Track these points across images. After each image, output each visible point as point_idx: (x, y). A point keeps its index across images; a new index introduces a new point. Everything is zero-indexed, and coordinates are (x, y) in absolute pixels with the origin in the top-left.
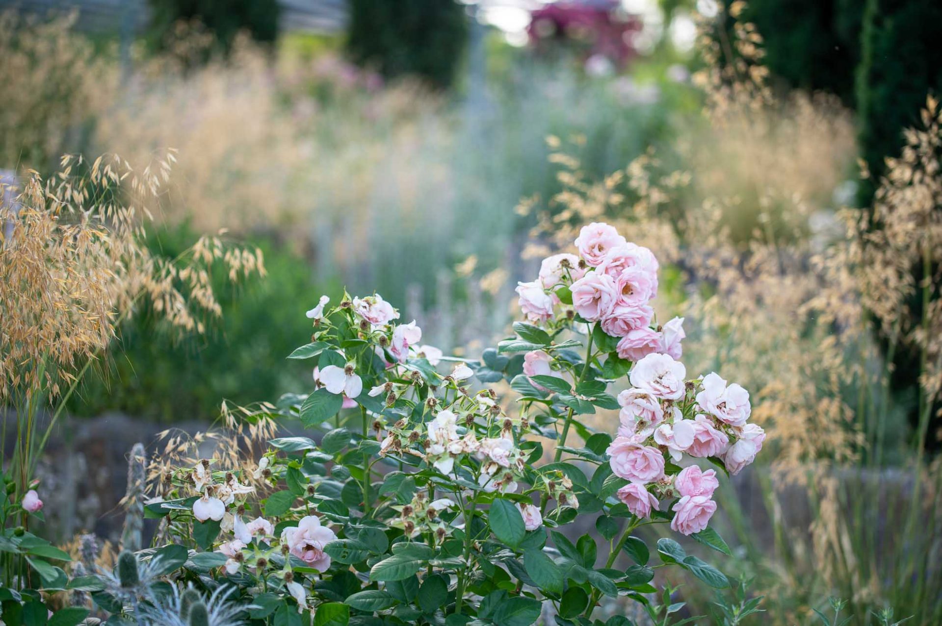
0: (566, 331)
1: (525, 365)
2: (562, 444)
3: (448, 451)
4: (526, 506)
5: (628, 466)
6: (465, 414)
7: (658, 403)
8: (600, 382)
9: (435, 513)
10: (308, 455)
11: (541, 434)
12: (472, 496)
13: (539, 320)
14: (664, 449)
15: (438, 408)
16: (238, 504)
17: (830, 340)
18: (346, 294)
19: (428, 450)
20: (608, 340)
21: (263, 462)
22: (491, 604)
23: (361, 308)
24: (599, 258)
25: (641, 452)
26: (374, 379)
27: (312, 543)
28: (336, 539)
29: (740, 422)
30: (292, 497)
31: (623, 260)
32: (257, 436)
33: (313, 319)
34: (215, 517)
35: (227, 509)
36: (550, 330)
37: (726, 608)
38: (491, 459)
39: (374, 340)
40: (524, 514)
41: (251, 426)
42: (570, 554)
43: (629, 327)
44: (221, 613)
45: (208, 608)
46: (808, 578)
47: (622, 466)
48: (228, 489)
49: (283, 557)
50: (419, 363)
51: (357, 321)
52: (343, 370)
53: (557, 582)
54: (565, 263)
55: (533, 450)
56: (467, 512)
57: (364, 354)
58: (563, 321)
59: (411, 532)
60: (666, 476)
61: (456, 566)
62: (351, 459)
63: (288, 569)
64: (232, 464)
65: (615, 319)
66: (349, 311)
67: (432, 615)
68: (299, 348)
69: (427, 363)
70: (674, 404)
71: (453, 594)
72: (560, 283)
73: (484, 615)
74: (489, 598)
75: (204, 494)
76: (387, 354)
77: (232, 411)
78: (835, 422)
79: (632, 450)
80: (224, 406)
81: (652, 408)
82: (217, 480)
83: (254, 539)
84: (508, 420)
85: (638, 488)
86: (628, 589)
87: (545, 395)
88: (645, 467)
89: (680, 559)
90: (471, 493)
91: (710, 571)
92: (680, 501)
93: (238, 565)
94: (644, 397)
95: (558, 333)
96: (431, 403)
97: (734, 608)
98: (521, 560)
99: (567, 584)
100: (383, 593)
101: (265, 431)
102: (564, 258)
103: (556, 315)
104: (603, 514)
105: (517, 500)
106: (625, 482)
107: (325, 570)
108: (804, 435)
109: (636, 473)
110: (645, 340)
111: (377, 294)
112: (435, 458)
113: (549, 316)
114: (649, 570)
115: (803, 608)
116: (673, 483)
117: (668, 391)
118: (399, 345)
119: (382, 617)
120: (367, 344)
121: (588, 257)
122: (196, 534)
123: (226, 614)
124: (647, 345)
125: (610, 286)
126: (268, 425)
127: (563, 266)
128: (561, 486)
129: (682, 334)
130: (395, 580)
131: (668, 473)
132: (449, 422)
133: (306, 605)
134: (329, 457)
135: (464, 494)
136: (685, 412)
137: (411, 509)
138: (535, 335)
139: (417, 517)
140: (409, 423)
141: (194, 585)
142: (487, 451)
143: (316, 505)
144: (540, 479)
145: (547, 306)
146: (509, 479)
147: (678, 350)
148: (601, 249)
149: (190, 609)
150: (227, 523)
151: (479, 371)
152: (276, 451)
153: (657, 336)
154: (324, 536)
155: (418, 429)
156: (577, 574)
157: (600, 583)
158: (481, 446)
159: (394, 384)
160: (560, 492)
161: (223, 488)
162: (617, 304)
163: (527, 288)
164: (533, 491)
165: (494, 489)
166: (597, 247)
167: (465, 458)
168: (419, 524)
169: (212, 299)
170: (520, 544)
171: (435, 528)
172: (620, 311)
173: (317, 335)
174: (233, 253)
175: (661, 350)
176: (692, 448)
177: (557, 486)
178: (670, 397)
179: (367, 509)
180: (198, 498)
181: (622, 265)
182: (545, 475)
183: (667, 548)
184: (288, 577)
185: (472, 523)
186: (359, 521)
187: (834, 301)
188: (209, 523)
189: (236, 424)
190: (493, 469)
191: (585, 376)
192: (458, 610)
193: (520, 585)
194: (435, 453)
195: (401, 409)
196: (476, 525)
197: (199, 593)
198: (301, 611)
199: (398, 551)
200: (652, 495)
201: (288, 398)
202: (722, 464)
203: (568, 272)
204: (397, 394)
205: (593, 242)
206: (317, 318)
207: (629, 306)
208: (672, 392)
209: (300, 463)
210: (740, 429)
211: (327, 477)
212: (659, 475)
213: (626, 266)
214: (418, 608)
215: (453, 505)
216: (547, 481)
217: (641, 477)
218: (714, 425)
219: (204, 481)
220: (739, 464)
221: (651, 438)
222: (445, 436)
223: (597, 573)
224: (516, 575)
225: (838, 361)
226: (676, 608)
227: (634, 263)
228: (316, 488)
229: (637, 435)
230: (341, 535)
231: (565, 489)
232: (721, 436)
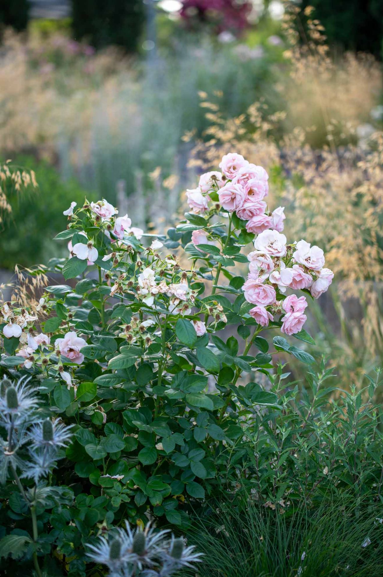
0: (215, 216)
1: (192, 238)
2: (216, 283)
3: (151, 292)
4: (196, 322)
5: (255, 297)
6: (159, 270)
7: (271, 259)
8: (237, 247)
9: (144, 329)
10: (68, 295)
11: (203, 277)
12: (165, 317)
13: (199, 211)
14: (275, 285)
15: (143, 267)
16: (29, 327)
17: (371, 210)
18: (86, 200)
19: (139, 292)
20: (240, 222)
21: (42, 301)
22: (179, 379)
23: (96, 209)
24: (234, 174)
25: (263, 288)
26: (104, 250)
27: (73, 347)
28: (87, 345)
29: (319, 268)
30: (60, 321)
31: (247, 175)
32: (37, 284)
33: (68, 216)
34: (16, 335)
35: (23, 330)
36: (206, 216)
37: (314, 375)
38: (176, 296)
39: (104, 227)
40: (196, 327)
41: (33, 279)
42: (223, 349)
43: (252, 214)
44: (23, 393)
45: (16, 389)
46: (361, 350)
47: (251, 296)
48: (23, 319)
49: (57, 357)
50: (130, 239)
51: (93, 216)
52: (86, 245)
53: (216, 365)
54: (214, 177)
55: (199, 290)
56: (163, 327)
57: (98, 235)
58: (214, 211)
59: (131, 340)
60: (277, 301)
61: (158, 358)
62: (93, 296)
63: (60, 364)
64: (23, 302)
65: (244, 210)
66: (88, 210)
67: (144, 387)
68: (60, 233)
69: (135, 238)
70: (281, 259)
71: (156, 373)
72: (211, 189)
73: (174, 386)
74: (177, 376)
75: (9, 322)
76: (111, 234)
77: (22, 271)
78: (375, 259)
79: (257, 287)
80: (17, 268)
81: (268, 262)
82: (16, 314)
83: (40, 347)
84: (184, 273)
85: (261, 308)
86: (257, 367)
87: (205, 255)
88: (265, 297)
89: (287, 348)
90: (165, 316)
91: (304, 354)
92: (286, 316)
93: (31, 363)
94: (263, 256)
95: (211, 217)
96: (139, 264)
97: (319, 375)
98: (194, 353)
99: (222, 365)
100: (115, 375)
101: (42, 282)
102: (213, 174)
103: (209, 208)
104: (241, 324)
105: (191, 319)
106: (253, 305)
107: (81, 363)
108: (357, 268)
109: (259, 300)
110: (262, 222)
111: (104, 199)
112: (143, 297)
113: (205, 209)
114: (269, 355)
115: (359, 369)
116: (281, 305)
117: (276, 251)
118: (118, 229)
119: (115, 389)
120: (100, 229)
121: (227, 174)
122: (6, 344)
123: (27, 393)
124: (263, 224)
125: (240, 190)
126: (43, 278)
127: (212, 179)
128: (217, 310)
129: (283, 217)
130: (122, 368)
131: (278, 299)
132: (150, 275)
133: (71, 384)
134: (80, 296)
135: (160, 317)
136: (287, 263)
137: (130, 327)
138: (197, 220)
139: (134, 331)
140: (127, 276)
141: (7, 377)
142: (173, 291)
143: (74, 325)
144: (204, 307)
145: (204, 203)
146: (186, 307)
147: (282, 226)
148: (234, 168)
149: (7, 391)
150: (23, 339)
151: (166, 241)
152: (49, 294)
153: (269, 219)
154: (79, 343)
155: (132, 280)
156: (227, 360)
157: (241, 365)
158: (169, 288)
159: (117, 254)
160: (216, 314)
161: (20, 318)
162: (245, 201)
163: (192, 193)
164: (200, 313)
165: (178, 313)
166: (232, 168)
167: (160, 295)
168: (135, 335)
169: (5, 203)
170: (194, 345)
171: (144, 337)
172: (247, 205)
173: (70, 225)
174: (16, 174)
175: (272, 227)
176: (291, 284)
177: (214, 310)
178: (278, 255)
179: (104, 326)
180: (5, 324)
181: (247, 178)
182: (207, 304)
183: (279, 342)
184: (60, 369)
185: (166, 332)
186: (99, 332)
187: (372, 188)
188: (13, 339)
189: (24, 279)
190: (177, 302)
191: (227, 243)
192: (159, 384)
193: (194, 366)
194: (143, 294)
195: (122, 268)
196: (168, 334)
197: (10, 381)
198: (69, 389)
199: (123, 351)
200: (269, 313)
201: (54, 261)
202: (309, 292)
203: (216, 183)
204: (119, 259)
205: (230, 164)
206: (69, 215)
207: (252, 202)
208: (279, 252)
209: (64, 300)
210: (319, 272)
211: (78, 307)
212: (273, 301)
213: (250, 178)
214: (136, 383)
215: (154, 323)
216: (208, 307)
217: (262, 303)
218: (304, 271)
219: (8, 314)
220: (319, 292)
221: (268, 279)
222: (148, 283)
223: (239, 359)
224: (192, 362)
225: (375, 223)
226: (285, 376)
227: (254, 177)
228: (73, 315)
229: (260, 278)
230: (89, 342)
231: (219, 312)
232: (308, 277)
